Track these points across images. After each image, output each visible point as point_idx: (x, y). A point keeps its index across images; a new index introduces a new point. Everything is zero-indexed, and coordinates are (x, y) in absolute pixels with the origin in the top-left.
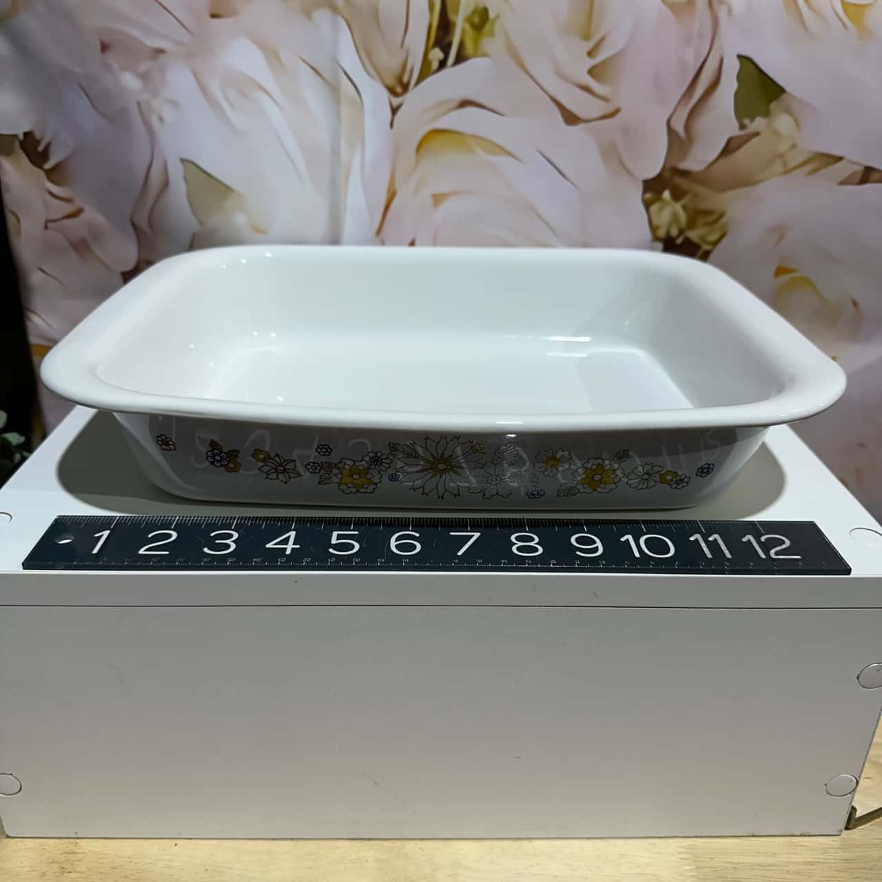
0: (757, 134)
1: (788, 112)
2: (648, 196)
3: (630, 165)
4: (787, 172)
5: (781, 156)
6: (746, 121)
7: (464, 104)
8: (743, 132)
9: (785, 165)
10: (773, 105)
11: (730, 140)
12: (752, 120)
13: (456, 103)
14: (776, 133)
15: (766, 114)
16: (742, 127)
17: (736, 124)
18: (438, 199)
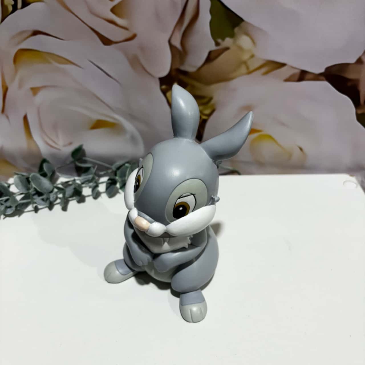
0: (227, 49)
1: (247, 34)
2: (164, 87)
3: (148, 69)
4: (250, 73)
5: (245, 63)
6: (220, 41)
7: (36, 33)
8: (218, 48)
9: (248, 68)
10: (236, 30)
11: (210, 53)
12: (223, 39)
13: (30, 33)
14: (240, 48)
15: (232, 35)
16: (217, 44)
17: (213, 43)
18: (35, 91)
